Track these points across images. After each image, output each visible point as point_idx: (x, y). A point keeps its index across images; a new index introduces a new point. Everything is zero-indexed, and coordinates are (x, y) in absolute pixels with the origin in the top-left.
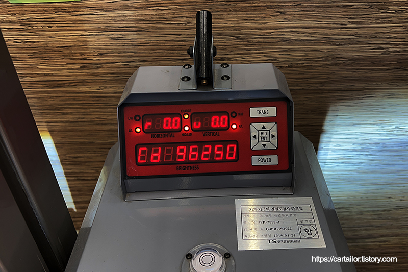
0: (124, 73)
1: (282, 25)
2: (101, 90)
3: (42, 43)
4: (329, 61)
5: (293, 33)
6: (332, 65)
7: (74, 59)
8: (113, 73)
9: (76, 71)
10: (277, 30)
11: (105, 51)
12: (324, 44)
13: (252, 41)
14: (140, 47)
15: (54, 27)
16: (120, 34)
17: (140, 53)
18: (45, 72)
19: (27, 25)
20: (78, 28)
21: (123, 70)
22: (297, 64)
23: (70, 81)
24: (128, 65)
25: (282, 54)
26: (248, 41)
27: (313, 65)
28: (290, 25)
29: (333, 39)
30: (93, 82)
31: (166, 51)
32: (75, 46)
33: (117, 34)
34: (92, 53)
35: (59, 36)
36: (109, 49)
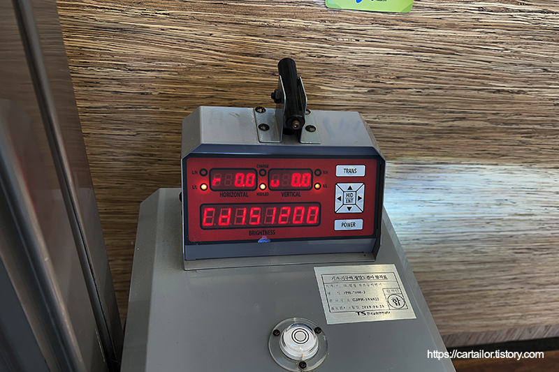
0: (412, 101)
2: (377, 120)
3: (340, 59)
7: (365, 81)
8: (400, 101)
9: (361, 95)
11: (404, 74)
14: (443, 73)
15: (362, 41)
16: (430, 56)
17: (440, 79)
18: (326, 94)
19: (332, 35)
20: (388, 45)
21: (412, 98)
23: (348, 107)
24: (420, 92)
30: (373, 109)
31: (467, 79)
33: (426, 56)
35: (362, 53)
36: (410, 72)
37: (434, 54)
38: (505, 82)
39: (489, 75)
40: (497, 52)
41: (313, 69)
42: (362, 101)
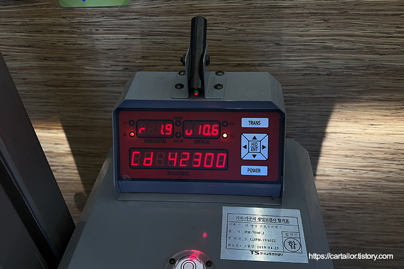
1: (324, 33)
3: (90, 45)
4: (369, 70)
5: (335, 41)
6: (373, 74)
7: (118, 61)
9: (119, 72)
10: (319, 38)
11: (147, 55)
12: (366, 53)
13: (292, 48)
15: (101, 30)
16: (163, 39)
18: (91, 72)
19: (76, 28)
20: (123, 32)
22: (336, 72)
23: (113, 82)
24: (168, 68)
25: (322, 62)
26: (288, 48)
27: (352, 73)
28: (333, 33)
29: (376, 48)
32: (119, 49)
33: (159, 39)
34: (135, 56)
35: (105, 39)
36: (151, 53)
37: (165, 37)
38: (242, 56)
39: (224, 51)
40: (221, 32)
41: (73, 54)
42: (122, 76)
